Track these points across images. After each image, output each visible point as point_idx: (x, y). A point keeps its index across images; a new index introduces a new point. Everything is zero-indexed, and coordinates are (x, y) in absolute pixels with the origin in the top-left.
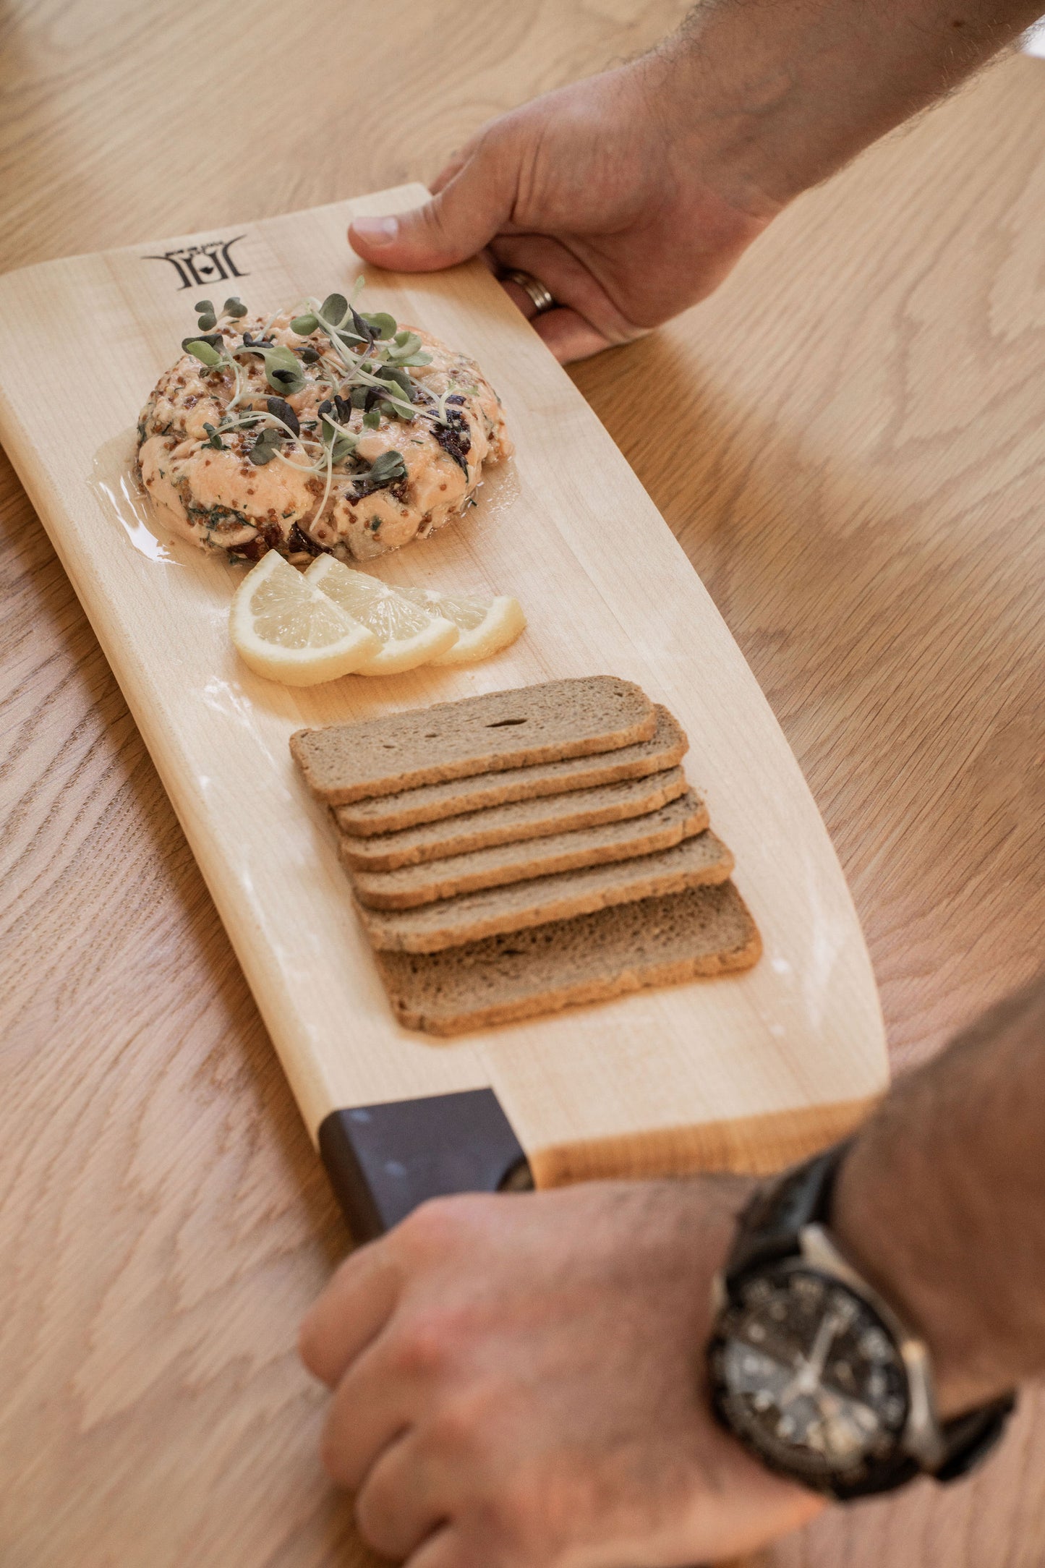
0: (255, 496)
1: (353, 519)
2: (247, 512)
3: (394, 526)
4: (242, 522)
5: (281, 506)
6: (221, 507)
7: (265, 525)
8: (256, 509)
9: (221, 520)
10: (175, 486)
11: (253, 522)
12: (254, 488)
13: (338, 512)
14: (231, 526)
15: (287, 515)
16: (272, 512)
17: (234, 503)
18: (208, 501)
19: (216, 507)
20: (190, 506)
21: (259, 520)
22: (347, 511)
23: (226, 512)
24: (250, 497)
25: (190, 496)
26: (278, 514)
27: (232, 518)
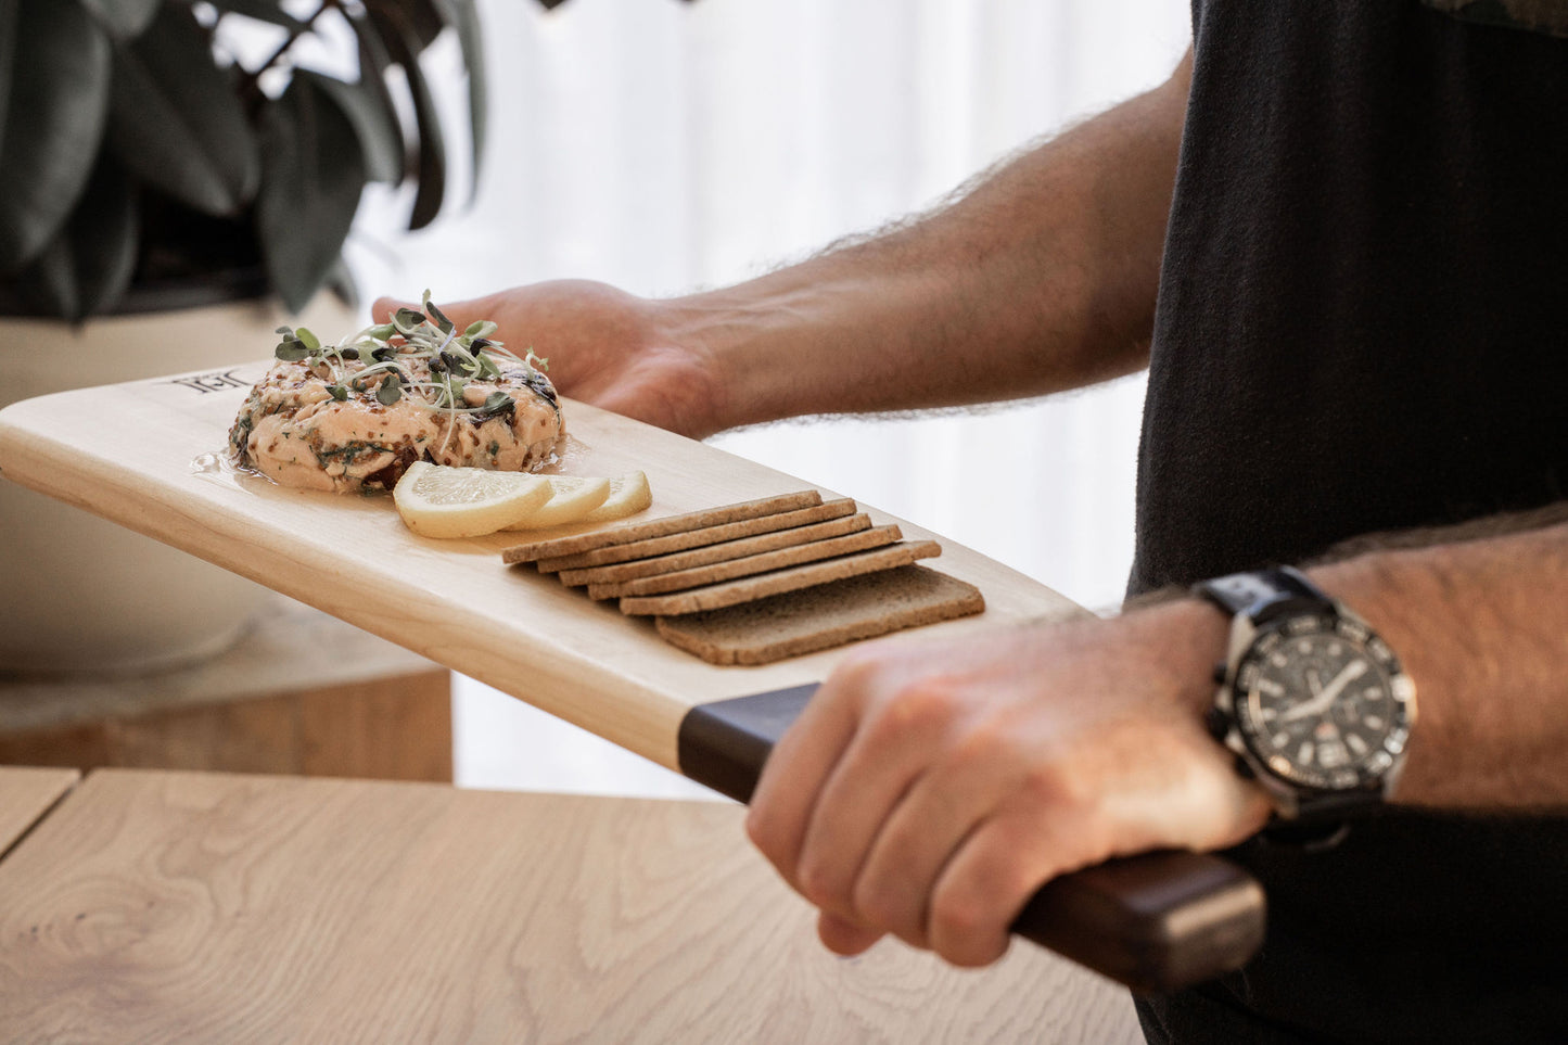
0: (389, 425)
1: (477, 442)
2: (384, 439)
3: (509, 452)
4: (378, 450)
5: (414, 433)
6: (356, 442)
7: (402, 448)
8: (392, 436)
9: (357, 454)
10: (304, 438)
11: (390, 447)
12: (387, 419)
13: (464, 436)
14: (367, 456)
15: (421, 439)
16: (407, 437)
17: (371, 435)
18: (342, 440)
19: (351, 443)
20: (323, 450)
21: (396, 445)
22: (472, 435)
23: (362, 446)
24: (385, 427)
25: (322, 442)
26: (413, 438)
27: (368, 450)
